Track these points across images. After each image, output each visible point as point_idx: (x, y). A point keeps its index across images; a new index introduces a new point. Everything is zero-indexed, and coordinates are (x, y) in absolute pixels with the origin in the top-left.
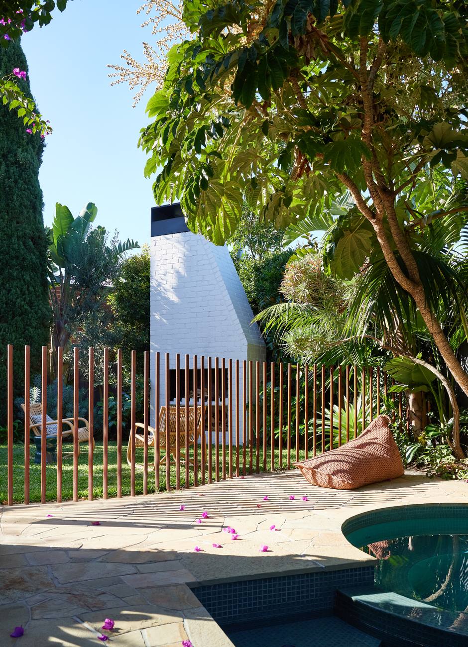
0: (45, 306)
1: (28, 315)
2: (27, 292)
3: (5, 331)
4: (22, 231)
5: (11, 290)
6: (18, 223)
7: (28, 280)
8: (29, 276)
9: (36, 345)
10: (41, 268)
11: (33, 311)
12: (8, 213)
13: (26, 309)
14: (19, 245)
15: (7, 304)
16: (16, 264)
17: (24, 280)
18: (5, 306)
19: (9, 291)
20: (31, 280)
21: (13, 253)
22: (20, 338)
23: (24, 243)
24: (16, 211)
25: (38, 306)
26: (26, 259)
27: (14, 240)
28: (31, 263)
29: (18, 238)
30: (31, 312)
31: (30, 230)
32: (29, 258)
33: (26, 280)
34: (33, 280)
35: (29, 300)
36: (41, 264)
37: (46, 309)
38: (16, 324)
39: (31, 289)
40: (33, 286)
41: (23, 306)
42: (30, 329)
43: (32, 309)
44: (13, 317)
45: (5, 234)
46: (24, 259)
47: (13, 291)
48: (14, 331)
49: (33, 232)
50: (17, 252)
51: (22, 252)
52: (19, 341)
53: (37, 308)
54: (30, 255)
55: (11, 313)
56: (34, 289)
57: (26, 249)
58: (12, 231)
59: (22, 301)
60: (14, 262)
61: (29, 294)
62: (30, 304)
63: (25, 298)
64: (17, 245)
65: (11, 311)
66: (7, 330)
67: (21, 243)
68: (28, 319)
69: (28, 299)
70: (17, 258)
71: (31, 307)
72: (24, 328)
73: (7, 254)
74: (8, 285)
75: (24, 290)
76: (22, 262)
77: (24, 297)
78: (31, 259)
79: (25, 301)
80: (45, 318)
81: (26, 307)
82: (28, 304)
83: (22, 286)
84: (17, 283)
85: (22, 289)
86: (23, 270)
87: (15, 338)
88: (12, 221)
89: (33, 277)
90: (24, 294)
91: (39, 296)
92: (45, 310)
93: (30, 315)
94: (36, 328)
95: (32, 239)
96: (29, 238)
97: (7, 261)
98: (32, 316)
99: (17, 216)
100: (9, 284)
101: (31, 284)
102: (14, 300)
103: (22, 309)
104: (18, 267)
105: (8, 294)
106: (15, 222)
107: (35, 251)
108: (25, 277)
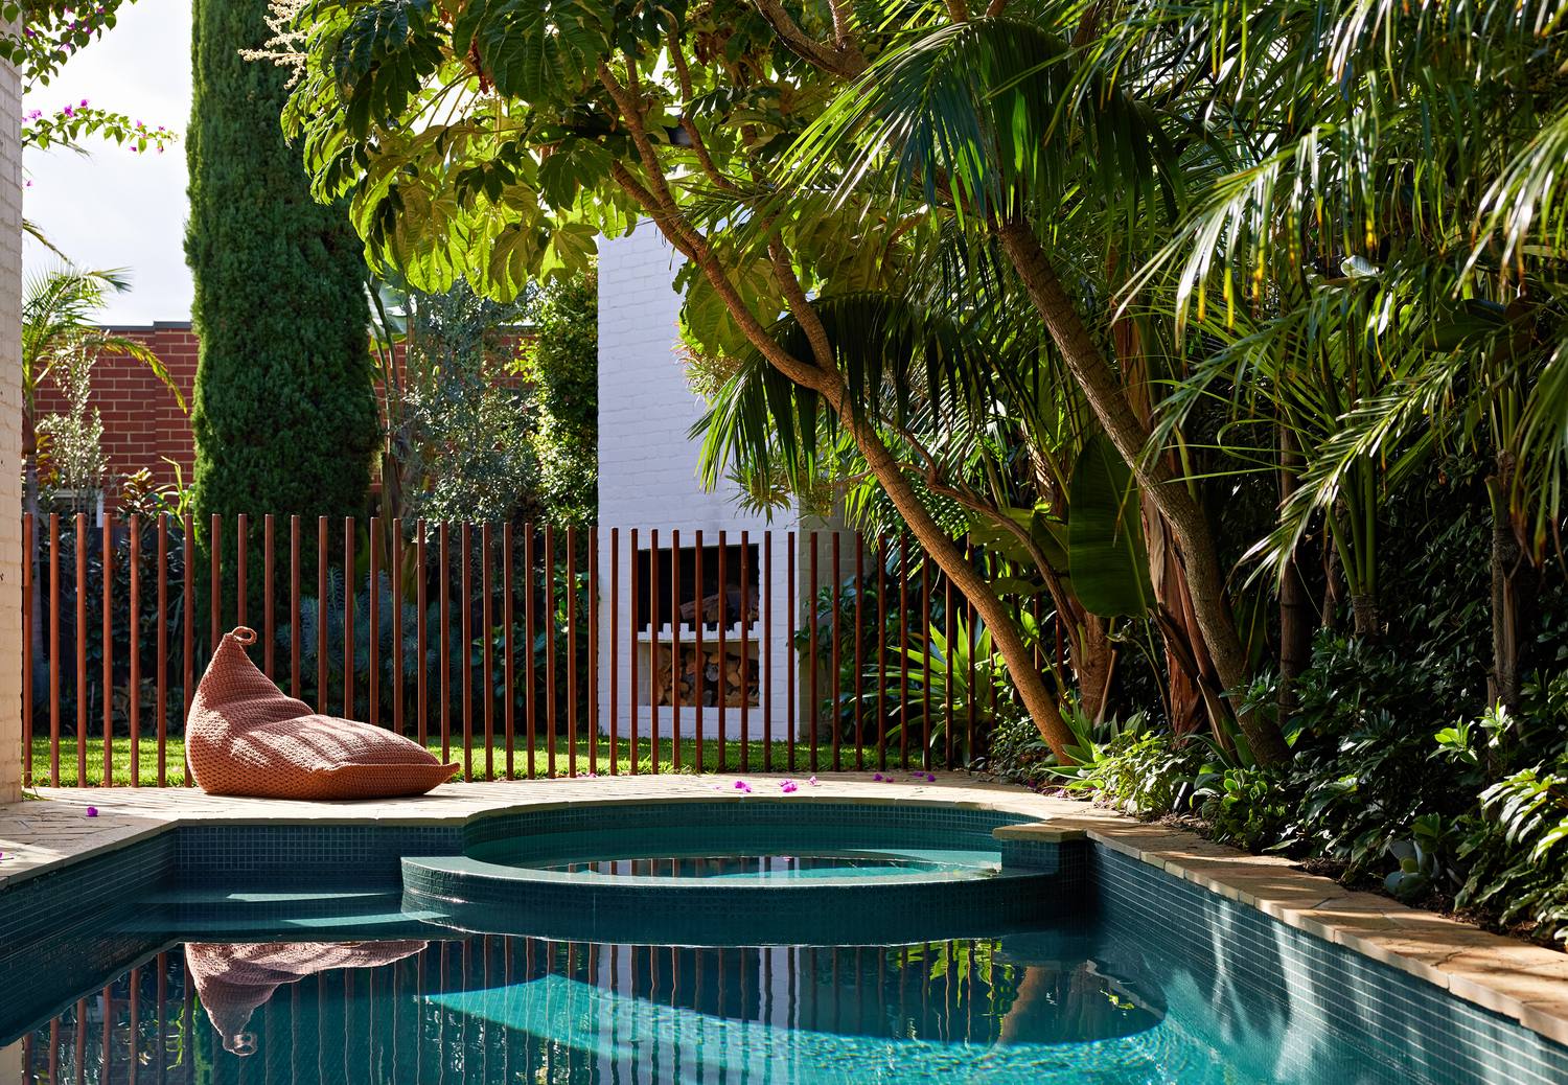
0: (354, 399)
1: (310, 425)
2: (307, 370)
3: (257, 465)
4: (298, 220)
5: (271, 366)
6: (288, 201)
7: (309, 340)
8: (312, 329)
9: (330, 498)
10: (346, 305)
11: (321, 413)
12: (265, 180)
13: (304, 412)
14: (290, 255)
15: (260, 401)
16: (283, 301)
17: (301, 340)
18: (256, 404)
19: (267, 368)
20: (318, 338)
21: (275, 277)
22: (292, 481)
23: (304, 250)
24: (283, 174)
25: (334, 400)
26: (307, 288)
27: (279, 244)
28: (318, 298)
29: (289, 238)
30: (316, 418)
31: (318, 217)
32: (313, 285)
33: (305, 341)
34: (322, 338)
35: (314, 388)
36: (345, 296)
37: (356, 405)
38: (281, 447)
39: (318, 360)
40: (323, 354)
41: (298, 403)
42: (315, 459)
43: (319, 410)
44: (276, 431)
45: (258, 233)
46: (302, 289)
47: (276, 367)
48: (276, 466)
49: (326, 220)
50: (284, 273)
51: (296, 272)
52: (290, 489)
53: (331, 406)
54: (317, 277)
55: (270, 421)
56: (325, 358)
57: (309, 262)
58: (274, 223)
59: (294, 391)
60: (278, 298)
61: (311, 374)
62: (315, 397)
63: (303, 384)
64: (285, 256)
65: (269, 416)
66: (262, 461)
67: (296, 250)
68: (308, 433)
69: (311, 385)
70: (286, 287)
71: (316, 404)
72: (301, 456)
73: (263, 279)
74: (263, 355)
75: (300, 363)
76: (297, 297)
77: (300, 380)
78: (319, 286)
79: (302, 391)
80: (349, 430)
81: (306, 405)
82: (310, 397)
83: (297, 354)
84: (286, 349)
85: (296, 361)
86: (299, 314)
87: (281, 483)
88: (275, 199)
89: (322, 329)
90: (302, 373)
91: (336, 377)
92: (351, 408)
93: (314, 425)
94: (328, 455)
95: (325, 237)
96: (316, 234)
97: (261, 298)
98: (318, 428)
99: (285, 187)
100: (267, 352)
101: (317, 347)
102: (276, 390)
103: (296, 410)
104: (289, 309)
105: (264, 376)
106: (282, 201)
107: (331, 264)
108: (303, 331)
